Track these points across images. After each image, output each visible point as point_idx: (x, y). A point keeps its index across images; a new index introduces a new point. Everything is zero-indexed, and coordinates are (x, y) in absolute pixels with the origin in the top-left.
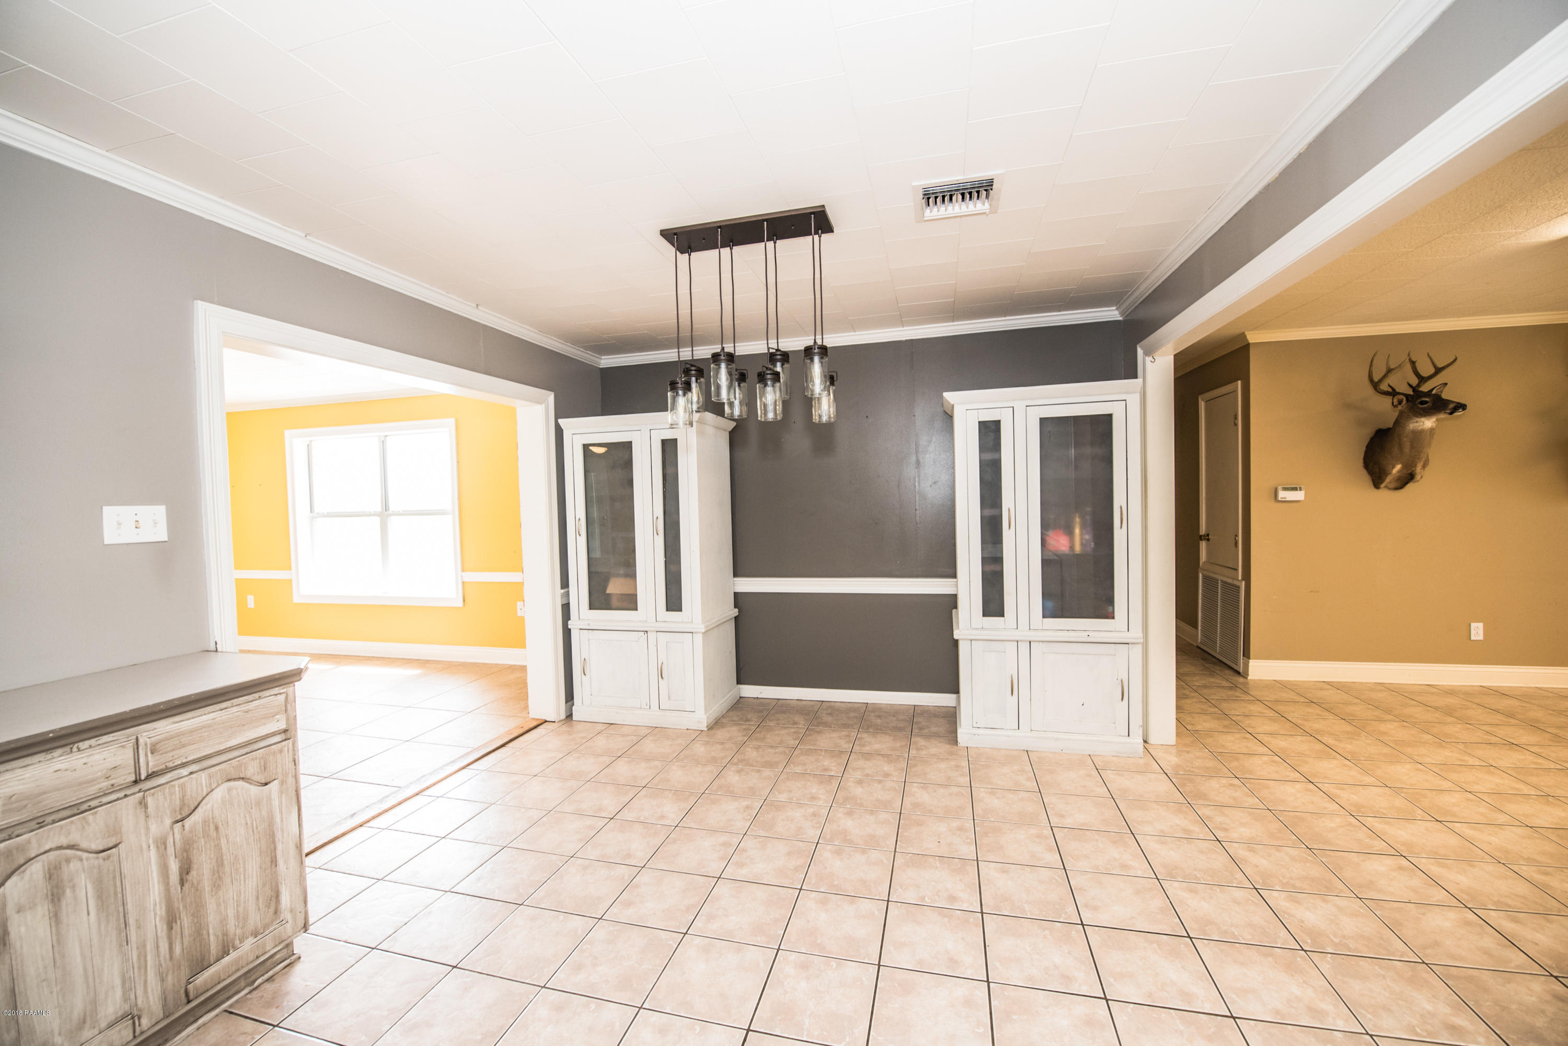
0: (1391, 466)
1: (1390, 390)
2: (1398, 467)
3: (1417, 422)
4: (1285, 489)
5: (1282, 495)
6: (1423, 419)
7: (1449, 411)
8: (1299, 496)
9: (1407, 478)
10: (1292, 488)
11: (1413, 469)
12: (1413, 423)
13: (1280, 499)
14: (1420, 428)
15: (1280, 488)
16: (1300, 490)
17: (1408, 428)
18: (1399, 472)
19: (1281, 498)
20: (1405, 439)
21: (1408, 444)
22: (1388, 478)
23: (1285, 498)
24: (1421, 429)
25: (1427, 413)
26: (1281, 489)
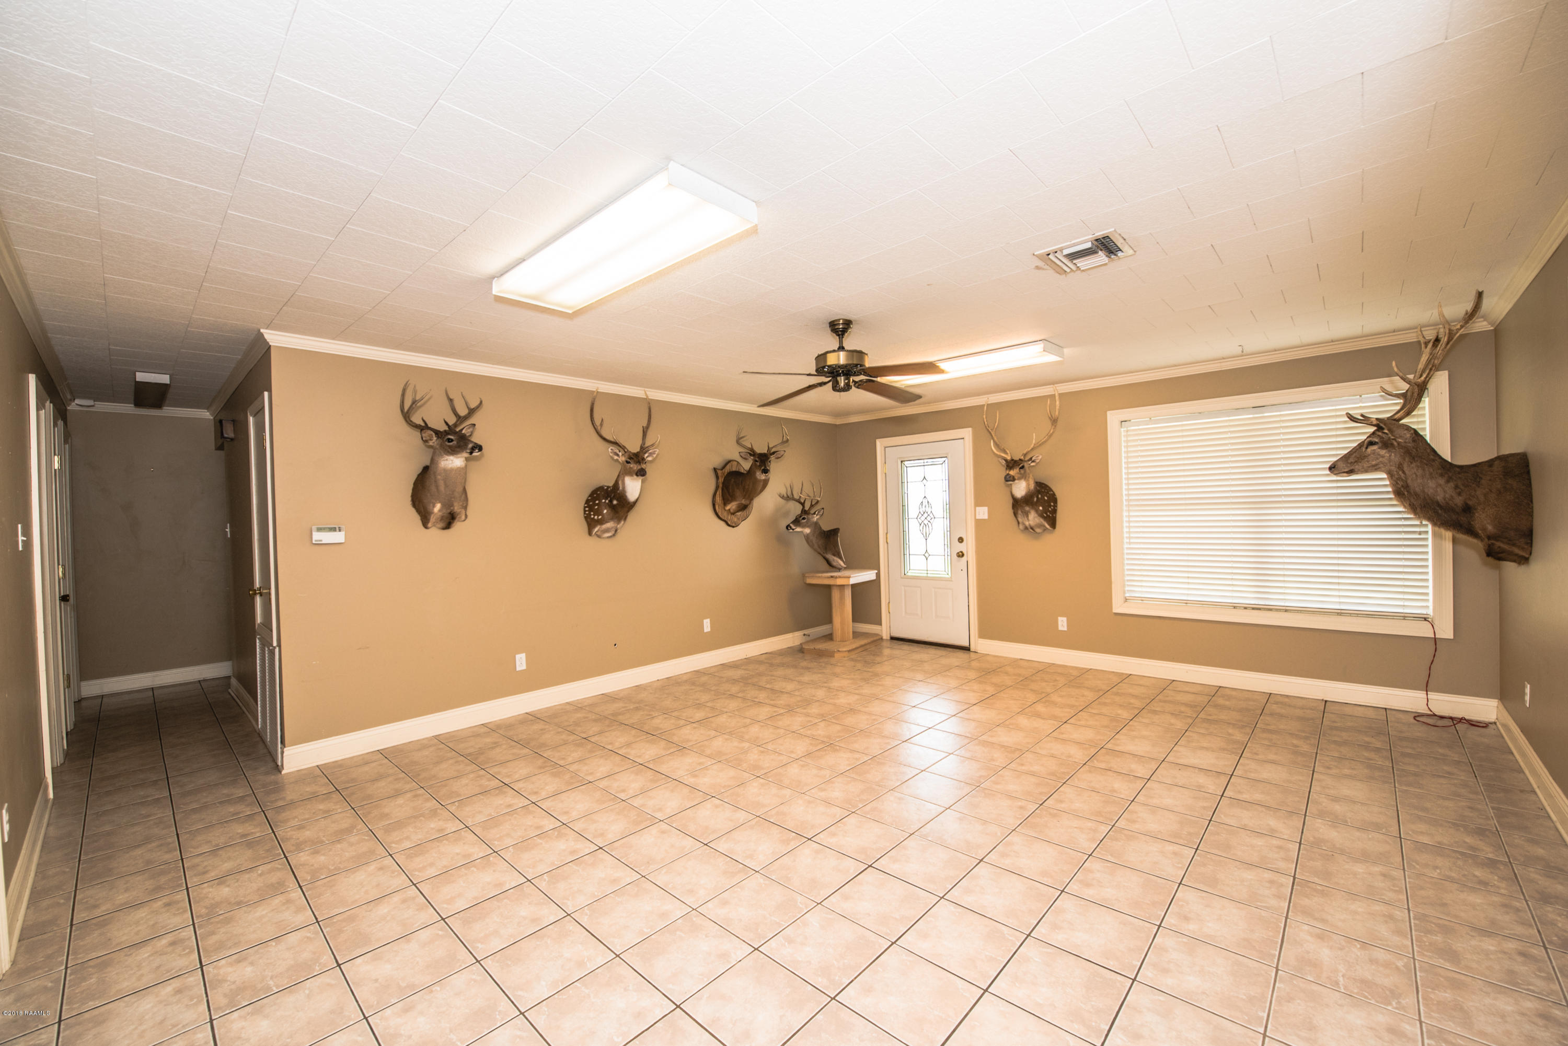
0: (431, 505)
1: (423, 424)
2: (438, 506)
3: (447, 460)
4: (319, 530)
5: (317, 536)
6: (451, 458)
7: (469, 451)
8: (338, 537)
9: (449, 520)
10: (329, 528)
11: (452, 508)
12: (444, 460)
13: (314, 542)
14: (450, 466)
15: (314, 528)
16: (340, 531)
17: (440, 465)
18: (440, 511)
19: (316, 541)
20: (439, 477)
21: (442, 482)
22: (432, 517)
23: (321, 541)
24: (451, 468)
25: (453, 451)
26: (316, 529)
